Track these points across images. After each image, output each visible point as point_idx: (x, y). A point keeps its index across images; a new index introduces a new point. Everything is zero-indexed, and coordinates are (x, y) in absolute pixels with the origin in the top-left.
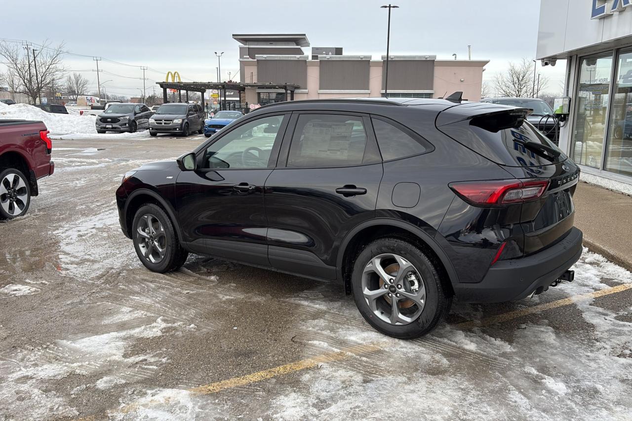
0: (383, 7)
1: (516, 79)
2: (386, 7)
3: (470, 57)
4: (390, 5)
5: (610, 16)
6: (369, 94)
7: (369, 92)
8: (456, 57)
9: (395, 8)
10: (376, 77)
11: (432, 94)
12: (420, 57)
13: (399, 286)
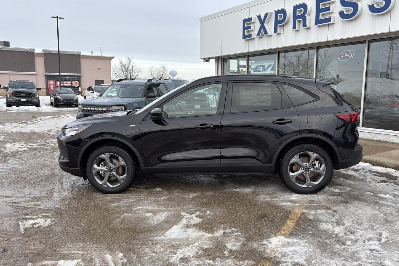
0: (52, 17)
1: (124, 69)
2: (54, 17)
3: (101, 54)
4: (57, 17)
5: (254, 39)
6: (36, 75)
7: (36, 74)
8: (93, 54)
9: (61, 19)
10: (40, 64)
11: (81, 76)
12: (70, 52)
13: (310, 167)
